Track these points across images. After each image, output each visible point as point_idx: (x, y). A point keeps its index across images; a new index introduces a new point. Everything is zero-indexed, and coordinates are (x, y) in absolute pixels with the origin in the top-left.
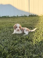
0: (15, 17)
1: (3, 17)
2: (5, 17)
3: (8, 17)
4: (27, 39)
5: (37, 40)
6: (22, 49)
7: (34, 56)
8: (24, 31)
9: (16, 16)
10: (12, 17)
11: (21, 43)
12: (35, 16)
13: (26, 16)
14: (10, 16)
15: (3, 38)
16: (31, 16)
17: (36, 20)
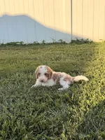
0: (38, 44)
1: (8, 44)
2: (14, 45)
3: (22, 45)
4: (66, 100)
5: (88, 102)
6: (54, 122)
7: (82, 136)
8: (59, 80)
9: (40, 42)
10: (30, 45)
11: (54, 107)
12: (86, 42)
13: (64, 43)
14: (25, 42)
15: (13, 96)
17: (89, 53)
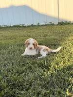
0: (35, 26)
1: (14, 26)
2: (18, 27)
9: (36, 24)
10: (29, 26)
11: (31, 70)
13: (53, 25)
14: (26, 25)
16: (62, 24)
17: (69, 31)
